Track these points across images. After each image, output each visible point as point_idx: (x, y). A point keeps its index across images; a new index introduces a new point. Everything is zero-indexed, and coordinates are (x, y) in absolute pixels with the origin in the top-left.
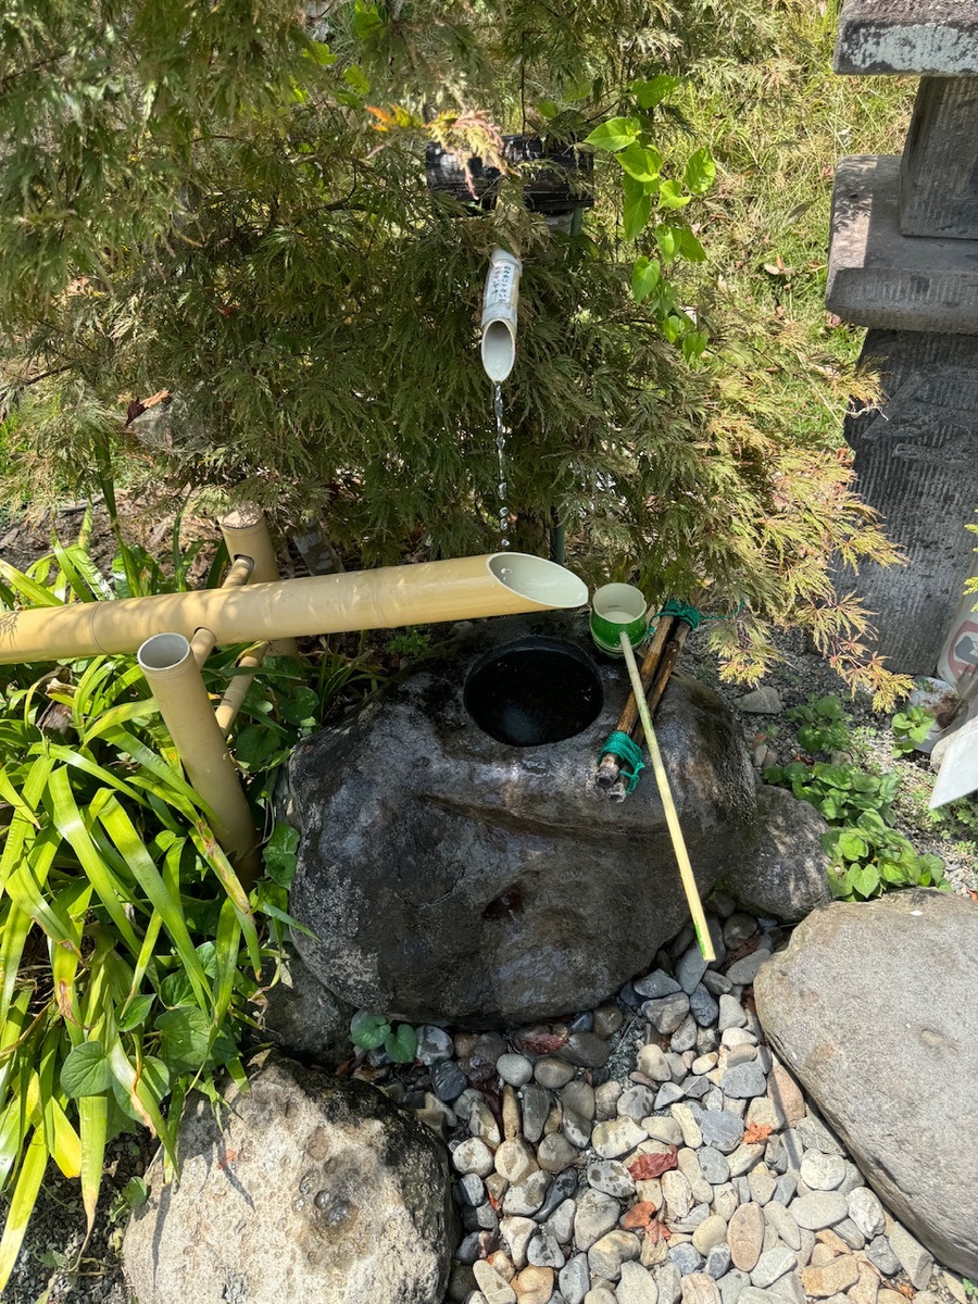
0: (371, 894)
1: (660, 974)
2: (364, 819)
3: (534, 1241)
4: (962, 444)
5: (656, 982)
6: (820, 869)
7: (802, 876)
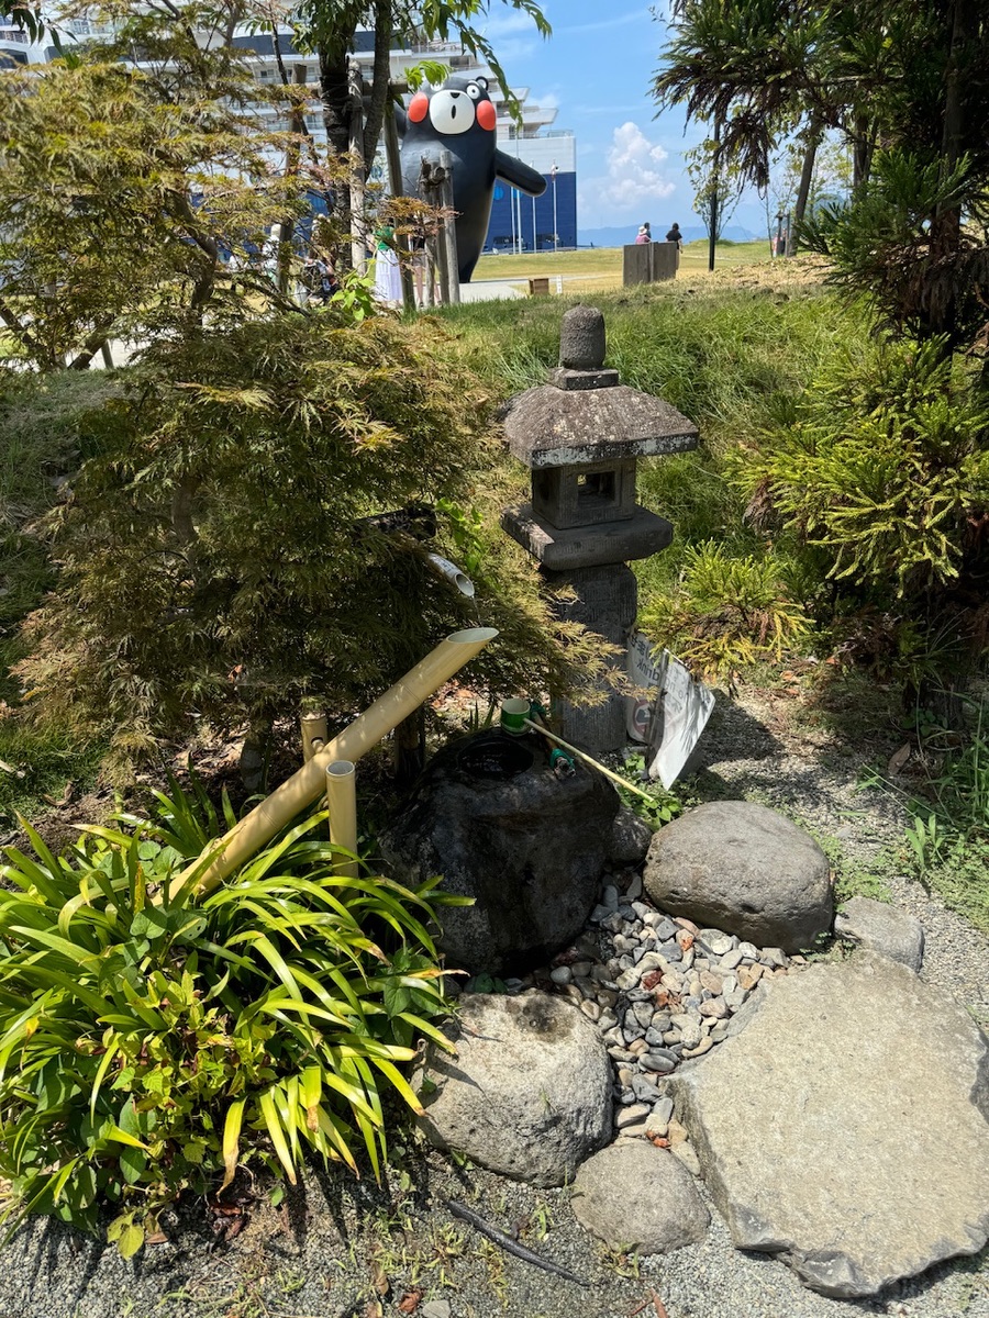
0: (475, 874)
1: (599, 906)
2: (457, 835)
3: (626, 1032)
4: (604, 617)
5: (599, 911)
6: (641, 822)
7: (637, 829)
